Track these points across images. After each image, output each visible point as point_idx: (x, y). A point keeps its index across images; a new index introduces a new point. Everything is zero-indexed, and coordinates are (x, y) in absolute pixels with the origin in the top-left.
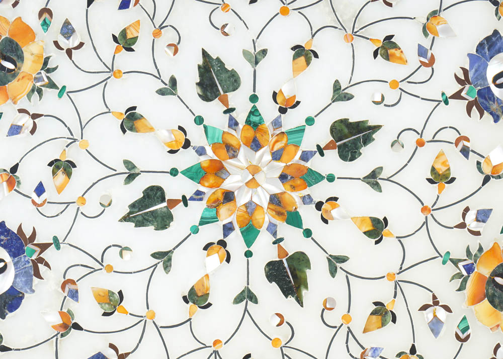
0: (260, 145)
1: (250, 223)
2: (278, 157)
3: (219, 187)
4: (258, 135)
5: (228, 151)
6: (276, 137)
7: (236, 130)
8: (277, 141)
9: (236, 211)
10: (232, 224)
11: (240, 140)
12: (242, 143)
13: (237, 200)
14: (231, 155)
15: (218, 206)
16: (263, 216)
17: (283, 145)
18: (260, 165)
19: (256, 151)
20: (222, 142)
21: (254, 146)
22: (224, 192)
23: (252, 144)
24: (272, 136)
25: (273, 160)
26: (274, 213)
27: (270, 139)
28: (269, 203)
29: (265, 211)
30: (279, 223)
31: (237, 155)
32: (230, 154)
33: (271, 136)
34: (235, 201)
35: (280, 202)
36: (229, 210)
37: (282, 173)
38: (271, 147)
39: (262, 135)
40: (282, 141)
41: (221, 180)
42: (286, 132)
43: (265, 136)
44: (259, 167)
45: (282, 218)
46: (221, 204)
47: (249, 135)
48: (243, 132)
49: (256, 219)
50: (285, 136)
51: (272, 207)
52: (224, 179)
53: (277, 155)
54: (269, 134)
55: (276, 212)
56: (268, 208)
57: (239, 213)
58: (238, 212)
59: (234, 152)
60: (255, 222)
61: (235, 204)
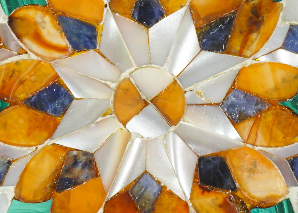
0: (51, 87)
1: (290, 106)
2: (85, 31)
3: (186, 205)
4: (22, 96)
5: (74, 183)
6: (26, 40)
7: (9, 163)
8: (38, 38)
9: (257, 148)
10: (295, 158)
11: (40, 147)
12: (49, 142)
13: (221, 147)
14: (86, 171)
15: (243, 203)
16: (267, 70)
17: (47, 19)
18: (114, 85)
19: (71, 98)
20: (49, 203)
21: (57, 105)
22: (200, 187)
23: (49, 111)
24: (21, 52)
25: (95, 47)
26: (254, 36)
27: (33, 57)
28: (227, 51)
29: (249, 62)
30: (284, 20)
31: (85, 153)
32: (83, 177)
33: (24, 57)
34: (226, 152)
35: (222, 20)
36: (252, 171)
37: (133, 17)
38: (56, 54)
39: (22, 82)
40: (36, 24)
41: (166, 199)
42: (10, 10)
43: (24, 75)
44: (118, 87)
45: (269, 11)
46: (238, 194)
47: (21, 121)
48: (14, 142)
49: (276, 88)
50: (22, 13)
51: (236, 43)
52: (162, 189)
53: (79, 36)
54: (17, 63)
55: (251, 31)
56: (240, 54)
57: (261, 139)
58: (258, 143)
59: (75, 163)
60: (284, 94)
61: (235, 152)
